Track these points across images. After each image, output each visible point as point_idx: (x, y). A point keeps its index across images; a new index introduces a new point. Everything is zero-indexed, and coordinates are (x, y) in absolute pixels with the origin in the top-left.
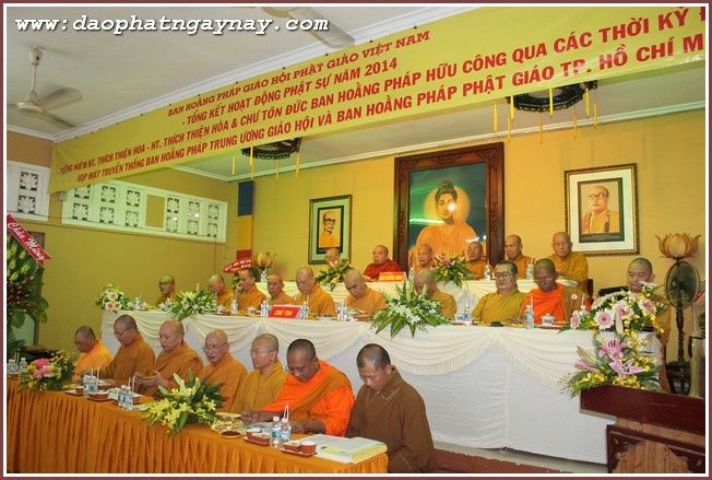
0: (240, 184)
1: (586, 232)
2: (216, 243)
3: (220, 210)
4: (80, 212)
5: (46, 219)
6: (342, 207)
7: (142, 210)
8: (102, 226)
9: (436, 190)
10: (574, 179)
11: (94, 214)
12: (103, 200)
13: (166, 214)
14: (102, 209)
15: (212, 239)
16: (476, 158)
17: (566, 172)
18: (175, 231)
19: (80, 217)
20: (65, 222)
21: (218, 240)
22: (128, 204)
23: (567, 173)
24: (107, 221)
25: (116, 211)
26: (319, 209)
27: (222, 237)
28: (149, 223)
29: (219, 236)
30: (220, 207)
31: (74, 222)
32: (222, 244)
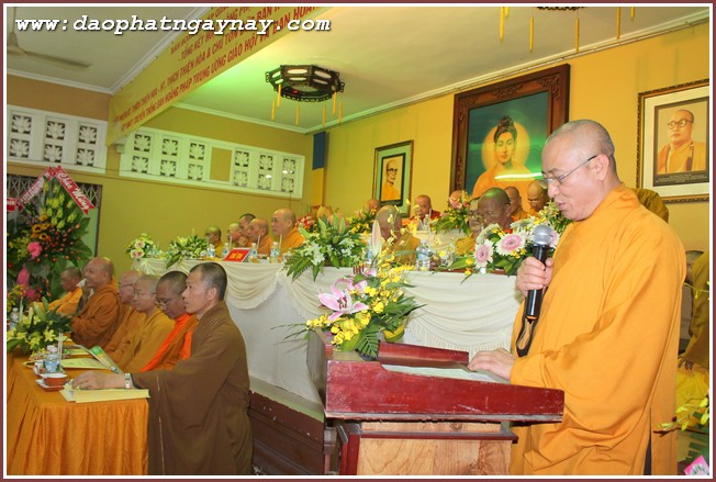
0: (315, 136)
1: (662, 172)
2: (290, 199)
3: (297, 164)
4: (140, 164)
5: (103, 172)
6: (404, 155)
7: (207, 163)
8: (162, 179)
9: (495, 129)
10: (651, 103)
11: (154, 168)
12: (164, 153)
13: (233, 167)
14: (163, 162)
15: (287, 195)
16: (539, 86)
17: (640, 94)
18: (244, 185)
19: (140, 170)
20: (123, 174)
21: (293, 196)
22: (192, 157)
23: (642, 96)
24: (168, 173)
25: (177, 164)
26: (383, 158)
27: (298, 193)
28: (214, 176)
29: (295, 192)
30: (297, 161)
31: (134, 175)
32: (298, 200)
